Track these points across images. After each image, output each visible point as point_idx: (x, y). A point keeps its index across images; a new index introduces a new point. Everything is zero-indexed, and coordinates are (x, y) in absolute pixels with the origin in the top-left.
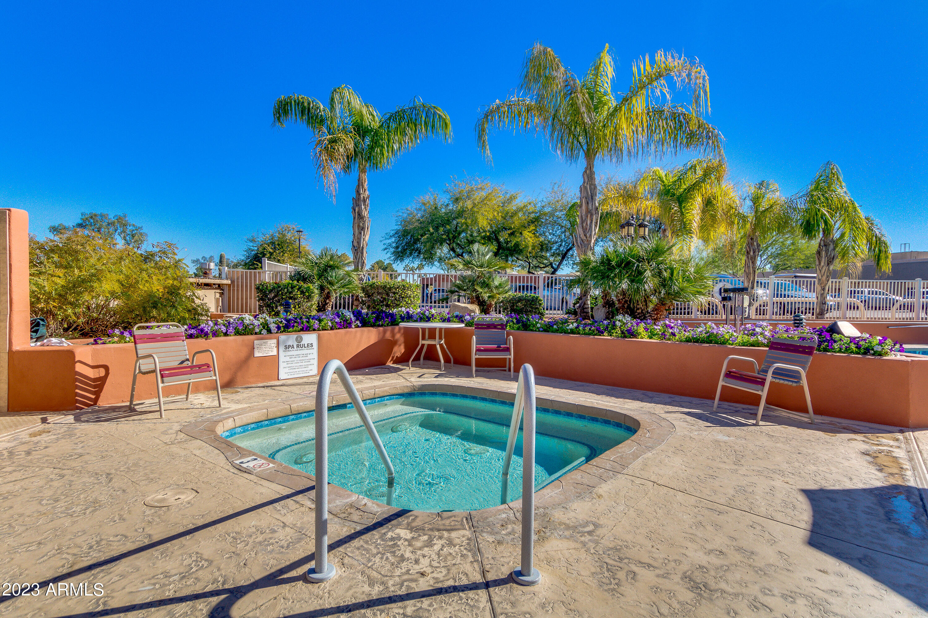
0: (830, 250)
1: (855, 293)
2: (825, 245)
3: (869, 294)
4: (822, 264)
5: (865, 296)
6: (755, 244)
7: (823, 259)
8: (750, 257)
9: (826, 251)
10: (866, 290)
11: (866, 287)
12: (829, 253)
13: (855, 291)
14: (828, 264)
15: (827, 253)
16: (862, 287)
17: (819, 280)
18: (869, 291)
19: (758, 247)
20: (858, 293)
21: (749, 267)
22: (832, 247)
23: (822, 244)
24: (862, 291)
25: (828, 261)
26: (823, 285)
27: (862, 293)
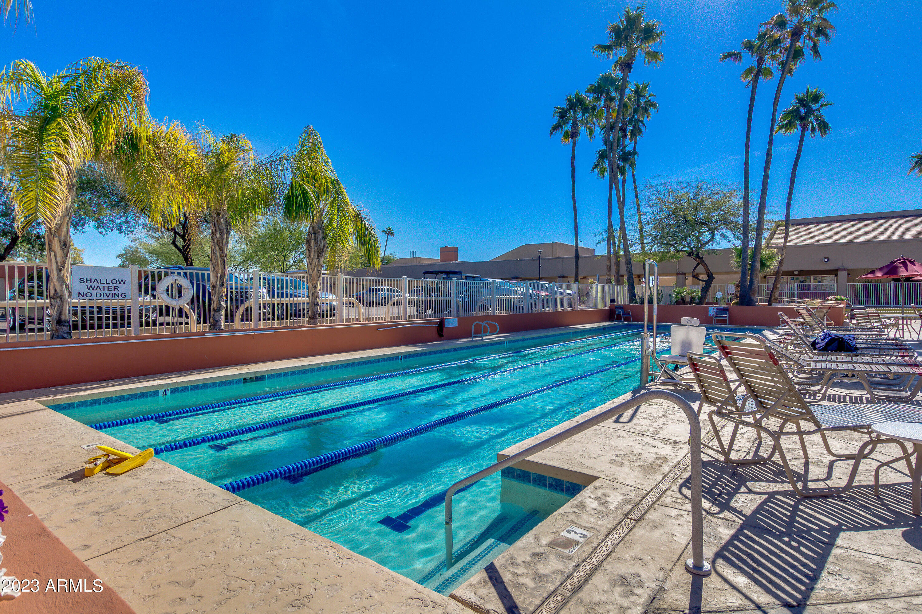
0: (319, 239)
1: (376, 291)
2: (314, 233)
3: (388, 291)
4: (312, 256)
5: (385, 294)
6: (222, 221)
7: (313, 250)
8: (216, 241)
9: (315, 240)
10: (385, 288)
11: (385, 286)
12: (319, 243)
13: (376, 289)
14: (318, 256)
15: (316, 243)
16: (382, 286)
17: (310, 275)
18: (388, 289)
19: (226, 226)
20: (379, 291)
21: (215, 254)
22: (321, 236)
23: (312, 231)
24: (382, 289)
25: (318, 252)
26: (314, 282)
27: (382, 291)
